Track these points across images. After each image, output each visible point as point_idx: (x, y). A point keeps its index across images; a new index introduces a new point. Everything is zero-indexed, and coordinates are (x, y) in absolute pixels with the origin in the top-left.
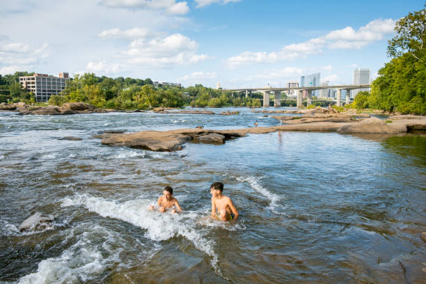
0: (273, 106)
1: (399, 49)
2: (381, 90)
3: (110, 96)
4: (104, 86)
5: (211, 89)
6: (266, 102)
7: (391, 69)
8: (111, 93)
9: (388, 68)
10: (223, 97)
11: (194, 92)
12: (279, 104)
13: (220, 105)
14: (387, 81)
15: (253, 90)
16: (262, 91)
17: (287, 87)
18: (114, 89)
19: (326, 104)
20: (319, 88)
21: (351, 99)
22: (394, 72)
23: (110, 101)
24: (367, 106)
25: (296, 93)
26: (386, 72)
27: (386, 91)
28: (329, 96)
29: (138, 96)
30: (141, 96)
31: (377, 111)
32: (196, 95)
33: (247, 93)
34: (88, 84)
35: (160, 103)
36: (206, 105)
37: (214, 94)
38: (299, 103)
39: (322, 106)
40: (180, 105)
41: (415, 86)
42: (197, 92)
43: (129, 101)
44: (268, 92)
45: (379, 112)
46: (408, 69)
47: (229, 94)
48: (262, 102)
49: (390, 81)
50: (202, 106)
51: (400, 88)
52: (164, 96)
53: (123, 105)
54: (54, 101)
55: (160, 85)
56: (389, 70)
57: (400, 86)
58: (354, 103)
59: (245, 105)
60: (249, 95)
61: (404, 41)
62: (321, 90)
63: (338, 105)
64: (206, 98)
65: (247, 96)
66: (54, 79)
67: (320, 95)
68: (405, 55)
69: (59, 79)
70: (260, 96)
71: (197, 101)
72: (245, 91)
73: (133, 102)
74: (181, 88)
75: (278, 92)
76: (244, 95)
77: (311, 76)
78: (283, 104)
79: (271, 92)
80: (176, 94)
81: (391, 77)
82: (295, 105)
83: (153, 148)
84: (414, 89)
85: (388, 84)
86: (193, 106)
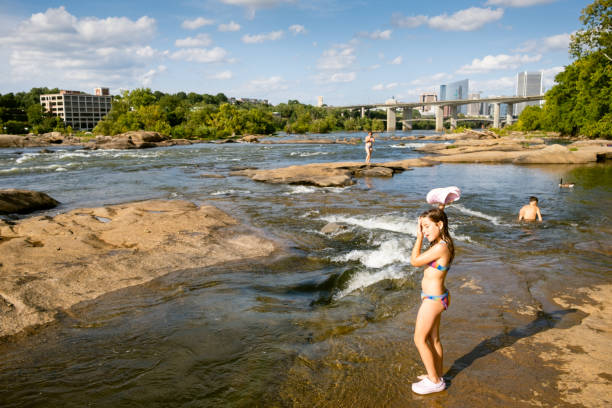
0: (401, 129)
1: (585, 48)
2: (559, 103)
3: (175, 121)
4: (164, 106)
5: (311, 107)
6: (391, 123)
7: (572, 75)
8: (174, 115)
9: (570, 72)
10: (330, 118)
12: (410, 127)
13: (326, 130)
14: (568, 90)
15: (372, 107)
16: (384, 109)
17: (420, 100)
18: (178, 110)
19: (478, 125)
20: (469, 102)
21: (514, 117)
22: (577, 79)
23: (178, 128)
24: (538, 127)
25: (434, 110)
26: (566, 80)
27: (565, 107)
28: (481, 113)
29: (215, 120)
30: (219, 120)
31: (553, 134)
32: (289, 116)
33: (363, 111)
34: (144, 105)
35: (243, 128)
36: (307, 130)
37: (318, 113)
38: (439, 124)
39: (473, 128)
40: (270, 131)
41: (608, 99)
42: (291, 112)
43: (203, 128)
44: (393, 110)
45: (556, 135)
46: (597, 76)
47: (337, 113)
48: (385, 123)
49: (572, 92)
50: (301, 132)
51: (587, 102)
52: (247, 119)
53: (197, 131)
54: (103, 129)
55: (238, 103)
56: (571, 75)
57: (586, 99)
58: (520, 123)
59: (362, 129)
60: (366, 114)
61: (593, 36)
62: (470, 105)
63: (495, 125)
64: (307, 120)
65: (363, 115)
66: (89, 97)
67: (470, 113)
68: (594, 56)
69: (96, 98)
70: (383, 116)
71: (294, 125)
72: (360, 108)
73: (210, 129)
74: (267, 106)
75: (408, 109)
76: (359, 114)
77: (455, 84)
78: (416, 127)
79: (398, 110)
80: (264, 115)
81: (574, 85)
82: (433, 127)
83: (321, 184)
84: (606, 103)
85: (569, 96)
86: (289, 132)
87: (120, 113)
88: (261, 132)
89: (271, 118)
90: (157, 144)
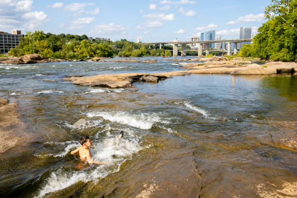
0: (180, 55)
1: (272, 14)
2: (260, 43)
3: (56, 49)
4: (50, 41)
5: (133, 43)
6: (175, 52)
7: (266, 28)
8: (56, 46)
9: (265, 27)
10: (143, 49)
11: (121, 45)
12: (185, 54)
13: (141, 55)
14: (264, 36)
15: (165, 44)
16: (172, 45)
17: (190, 41)
18: (58, 43)
19: (220, 54)
20: (215, 42)
21: (238, 50)
22: (268, 30)
23: (57, 53)
24: (250, 55)
25: (198, 46)
26: (263, 30)
27: (263, 45)
28: (221, 47)
29: (79, 49)
30: (80, 49)
31: (257, 59)
32: (121, 48)
33: (161, 46)
34: (39, 40)
35: (95, 53)
36: (130, 55)
37: (136, 47)
38: (200, 53)
39: (217, 55)
40: (110, 55)
41: (284, 41)
42: (122, 46)
43: (71, 53)
44: (176, 45)
45: (258, 59)
46: (278, 29)
47: (147, 47)
48: (172, 52)
49: (266, 37)
50: (127, 56)
51: (273, 42)
52: (97, 48)
53: (67, 55)
54: (13, 53)
55: (94, 40)
56: (265, 28)
57: (273, 41)
58: (240, 53)
59: (160, 55)
60: (162, 47)
61: (276, 8)
62: (216, 44)
63: (228, 54)
64: (130, 50)
65: (160, 48)
66: (9, 36)
67: (216, 47)
68: (277, 18)
69: (13, 36)
70: (171, 48)
71: (123, 52)
72: (159, 44)
73: (75, 54)
74: (110, 42)
75: (184, 45)
76: (158, 47)
77: (208, 32)
78: (188, 54)
79: (179, 45)
80: (107, 47)
81: (267, 33)
82: (197, 55)
83: (112, 86)
84: (283, 43)
85: (264, 39)
86: (120, 56)
87: (25, 44)
88: (105, 56)
89: (111, 49)
90: (38, 61)
